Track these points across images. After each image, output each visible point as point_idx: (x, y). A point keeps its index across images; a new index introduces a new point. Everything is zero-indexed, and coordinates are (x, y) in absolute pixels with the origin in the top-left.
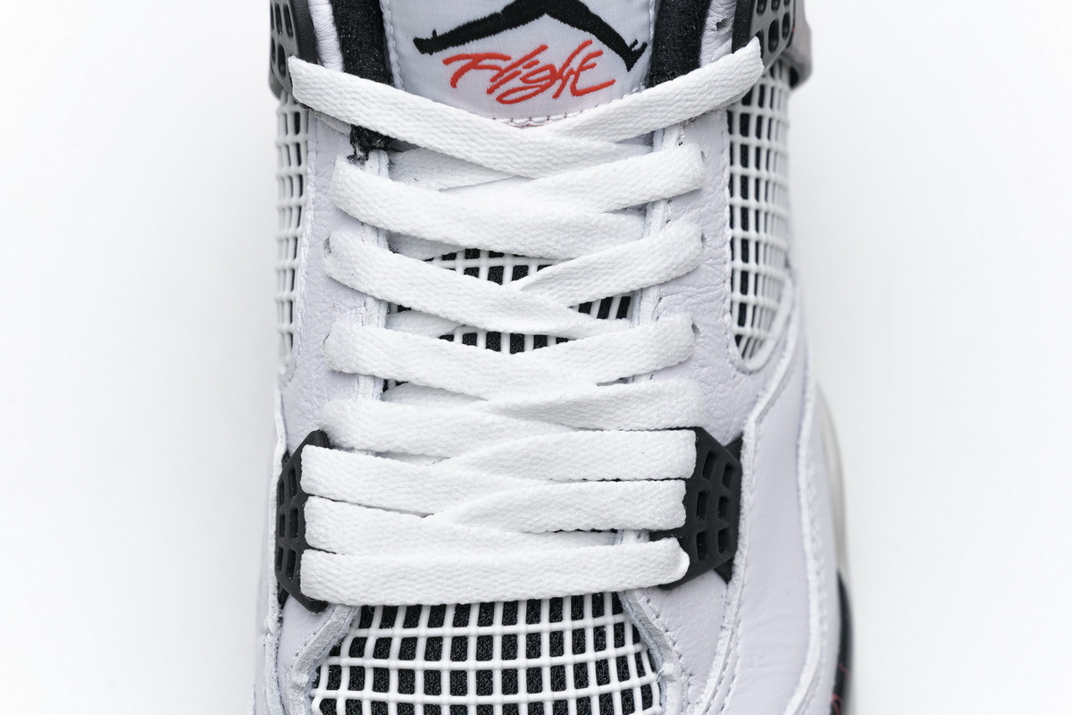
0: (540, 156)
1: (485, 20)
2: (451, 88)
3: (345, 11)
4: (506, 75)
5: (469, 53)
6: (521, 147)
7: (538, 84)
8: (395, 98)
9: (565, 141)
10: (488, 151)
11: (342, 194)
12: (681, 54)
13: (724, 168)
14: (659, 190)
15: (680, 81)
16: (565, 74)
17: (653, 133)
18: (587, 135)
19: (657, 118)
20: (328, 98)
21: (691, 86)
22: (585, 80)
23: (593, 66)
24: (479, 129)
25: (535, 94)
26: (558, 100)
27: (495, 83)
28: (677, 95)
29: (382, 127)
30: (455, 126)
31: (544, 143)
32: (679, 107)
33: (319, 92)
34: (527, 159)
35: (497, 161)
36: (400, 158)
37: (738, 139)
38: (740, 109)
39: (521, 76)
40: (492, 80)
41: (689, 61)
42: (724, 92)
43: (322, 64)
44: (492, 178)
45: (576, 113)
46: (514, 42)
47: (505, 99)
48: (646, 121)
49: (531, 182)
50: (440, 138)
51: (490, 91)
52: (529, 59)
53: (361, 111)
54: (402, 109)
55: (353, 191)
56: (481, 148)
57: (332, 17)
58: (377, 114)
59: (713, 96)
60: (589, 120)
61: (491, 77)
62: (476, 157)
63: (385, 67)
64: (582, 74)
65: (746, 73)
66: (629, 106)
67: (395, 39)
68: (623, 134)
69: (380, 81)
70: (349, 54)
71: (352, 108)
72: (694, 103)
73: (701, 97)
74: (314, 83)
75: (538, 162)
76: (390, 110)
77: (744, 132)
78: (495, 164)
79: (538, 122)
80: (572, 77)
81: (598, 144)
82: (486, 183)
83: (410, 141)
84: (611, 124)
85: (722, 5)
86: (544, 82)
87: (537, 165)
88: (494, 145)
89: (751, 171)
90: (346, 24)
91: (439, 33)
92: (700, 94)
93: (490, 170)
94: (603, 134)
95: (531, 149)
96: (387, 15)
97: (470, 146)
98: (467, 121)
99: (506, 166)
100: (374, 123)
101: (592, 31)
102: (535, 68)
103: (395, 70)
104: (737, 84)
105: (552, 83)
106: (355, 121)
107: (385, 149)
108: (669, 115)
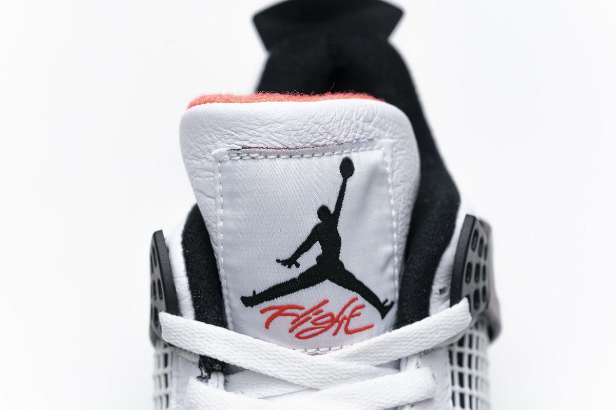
0: (325, 374)
1: (287, 283)
2: (265, 329)
3: (197, 281)
4: (302, 319)
5: (277, 305)
6: (312, 368)
7: (323, 325)
8: (228, 336)
9: (342, 364)
10: (290, 371)
11: (192, 401)
12: (416, 308)
13: (448, 388)
14: (405, 398)
15: (417, 325)
16: (340, 319)
17: (400, 360)
18: (355, 360)
19: (402, 349)
20: (185, 338)
21: (424, 328)
22: (354, 324)
23: (359, 315)
24: (284, 356)
25: (321, 332)
26: (336, 337)
27: (294, 325)
28: (415, 334)
29: (220, 356)
30: (268, 354)
31: (327, 365)
32: (417, 342)
33: (179, 334)
34: (316, 376)
35: (296, 377)
36: (232, 378)
37: (457, 369)
38: (457, 349)
39: (311, 320)
40: (292, 323)
41: (422, 312)
42: (446, 333)
43: (181, 315)
44: (293, 390)
45: (348, 346)
46: (307, 297)
47: (301, 335)
48: (395, 351)
49: (319, 392)
50: (258, 362)
51: (291, 331)
52: (316, 309)
53: (206, 345)
54: (233, 344)
55: (200, 399)
56: (285, 369)
57: (188, 285)
58: (217, 347)
59: (438, 336)
60: (357, 350)
61: (292, 321)
62: (282, 375)
63: (222, 317)
64: (352, 320)
65: (460, 321)
66: (383, 341)
67: (229, 298)
68: (379, 360)
69: (219, 326)
70: (199, 308)
71: (200, 344)
72: (426, 340)
73: (431, 336)
74: (176, 328)
75: (324, 378)
76: (225, 344)
77: (460, 363)
78: (295, 380)
79: (323, 351)
80: (345, 321)
81: (364, 367)
82: (289, 393)
83: (238, 365)
84: (371, 353)
85: (442, 278)
86: (327, 325)
87: (323, 380)
88: (294, 366)
89: (466, 390)
90: (197, 289)
91: (257, 292)
92: (431, 333)
93: (291, 384)
94: (367, 360)
95: (318, 369)
96: (224, 282)
97: (278, 368)
98: (276, 351)
99: (302, 381)
100: (214, 353)
101: (357, 292)
102: (321, 315)
103: (229, 320)
104: (455, 328)
105: (332, 325)
106: (202, 352)
107: (222, 371)
108: (410, 348)
